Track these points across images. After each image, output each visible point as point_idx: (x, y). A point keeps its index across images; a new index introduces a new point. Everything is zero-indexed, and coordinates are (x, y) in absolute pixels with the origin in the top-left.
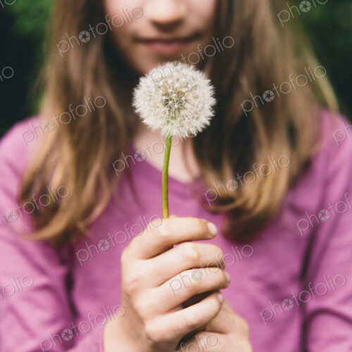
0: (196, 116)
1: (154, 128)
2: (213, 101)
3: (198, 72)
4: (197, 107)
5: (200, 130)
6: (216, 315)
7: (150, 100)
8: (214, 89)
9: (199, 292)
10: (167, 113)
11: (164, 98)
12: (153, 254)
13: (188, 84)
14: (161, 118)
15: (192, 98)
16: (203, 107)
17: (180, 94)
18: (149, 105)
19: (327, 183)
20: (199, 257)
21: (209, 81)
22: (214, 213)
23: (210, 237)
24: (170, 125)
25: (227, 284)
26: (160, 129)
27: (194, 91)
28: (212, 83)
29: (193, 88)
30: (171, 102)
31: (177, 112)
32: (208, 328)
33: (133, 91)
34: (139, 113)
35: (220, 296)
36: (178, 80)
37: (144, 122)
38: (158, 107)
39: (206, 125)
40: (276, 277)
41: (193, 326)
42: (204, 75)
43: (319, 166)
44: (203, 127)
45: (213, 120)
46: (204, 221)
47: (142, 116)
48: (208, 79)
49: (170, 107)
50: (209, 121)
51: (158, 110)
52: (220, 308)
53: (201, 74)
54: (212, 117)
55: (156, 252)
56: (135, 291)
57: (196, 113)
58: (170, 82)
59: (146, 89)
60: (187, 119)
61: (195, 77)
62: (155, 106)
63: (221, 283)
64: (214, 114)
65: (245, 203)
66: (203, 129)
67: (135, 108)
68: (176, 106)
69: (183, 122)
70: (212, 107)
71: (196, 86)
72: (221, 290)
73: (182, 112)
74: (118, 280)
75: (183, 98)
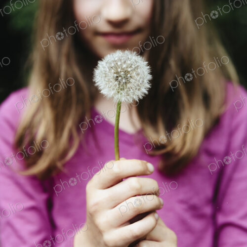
0: (138, 88)
1: (109, 96)
2: (150, 77)
3: (139, 56)
4: (139, 81)
5: (141, 98)
6: (153, 229)
7: (105, 76)
8: (150, 69)
9: (141, 212)
10: (118, 86)
11: (115, 75)
12: (109, 185)
13: (132, 65)
14: (113, 89)
15: (135, 75)
16: (143, 81)
17: (126, 72)
18: (105, 80)
19: (231, 134)
20: (141, 188)
21: (147, 62)
22: (151, 156)
23: (148, 173)
24: (119, 95)
25: (161, 207)
26: (113, 97)
27: (137, 70)
28: (148, 65)
29: (135, 68)
30: (120, 78)
31: (124, 85)
32: (148, 238)
33: (93, 70)
34: (98, 86)
35: (156, 215)
36: (125, 62)
37: (101, 92)
38: (111, 82)
39: (145, 94)
40: (196, 201)
41: (137, 236)
42: (144, 58)
43: (226, 122)
44: (143, 95)
45: (150, 90)
46: (145, 162)
47: (100, 88)
48: (146, 61)
49: (120, 82)
50: (148, 91)
51: (111, 84)
52: (156, 224)
53: (141, 58)
54: (149, 88)
55: (111, 184)
56: (96, 212)
57: (138, 85)
58: (119, 63)
59: (102, 69)
60: (131, 90)
61: (137, 60)
62: (109, 81)
63: (157, 206)
64: (151, 86)
65: (174, 149)
66: (143, 97)
67: (95, 83)
68: (124, 81)
69: (129, 92)
70: (149, 81)
71: (138, 66)
72: (157, 211)
73: (128, 85)
74: (84, 203)
75: (129, 75)
